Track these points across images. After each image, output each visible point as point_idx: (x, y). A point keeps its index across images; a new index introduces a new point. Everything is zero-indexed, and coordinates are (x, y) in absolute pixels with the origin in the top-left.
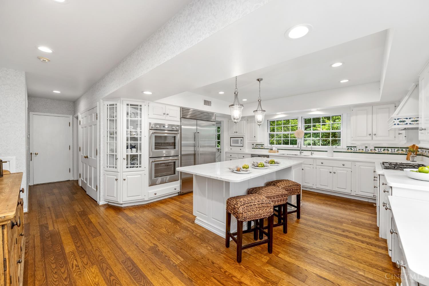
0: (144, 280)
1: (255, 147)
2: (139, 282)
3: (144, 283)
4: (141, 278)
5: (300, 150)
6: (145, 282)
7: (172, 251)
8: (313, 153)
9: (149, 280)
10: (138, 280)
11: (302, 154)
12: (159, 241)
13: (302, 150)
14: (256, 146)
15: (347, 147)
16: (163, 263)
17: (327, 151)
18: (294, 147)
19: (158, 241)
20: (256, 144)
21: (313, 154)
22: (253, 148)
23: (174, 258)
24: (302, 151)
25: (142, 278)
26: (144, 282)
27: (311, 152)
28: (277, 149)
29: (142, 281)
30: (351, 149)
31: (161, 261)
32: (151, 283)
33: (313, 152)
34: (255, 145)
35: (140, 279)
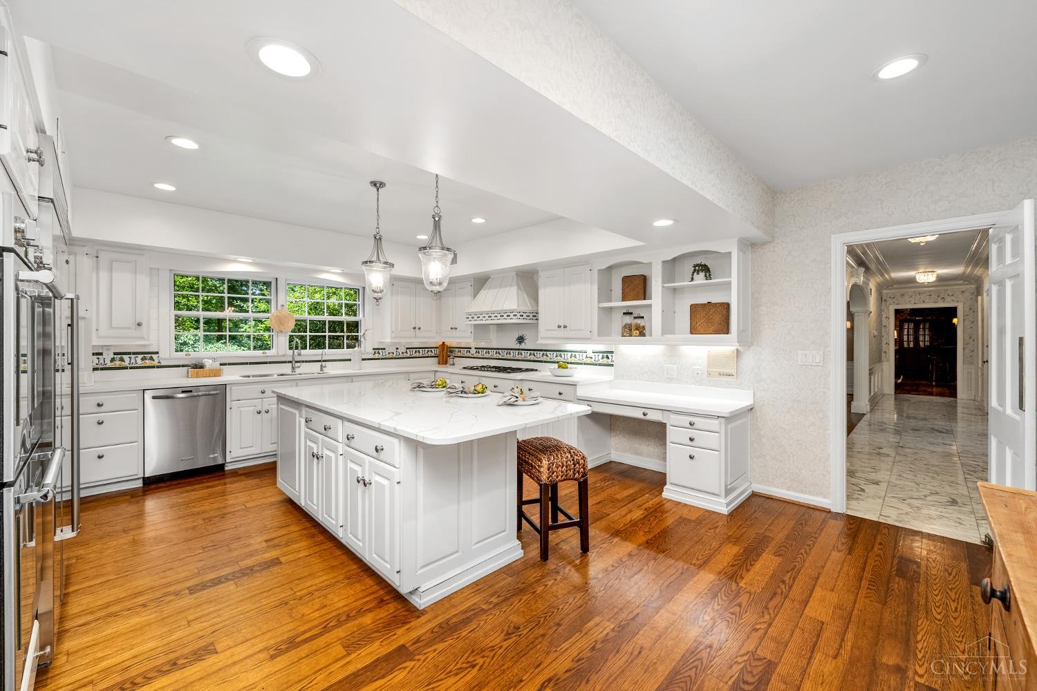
0: (681, 672)
1: (109, 364)
2: (691, 680)
3: (690, 669)
4: (680, 678)
5: (290, 362)
6: (688, 668)
7: (571, 640)
8: (325, 367)
9: (678, 663)
10: (689, 683)
11: (298, 371)
12: (521, 681)
13: (296, 362)
14: (113, 360)
15: (374, 349)
16: (618, 650)
17: (350, 360)
18: (267, 356)
19: (522, 684)
20: (115, 354)
21: (324, 369)
22: (95, 369)
23: (599, 632)
24: (297, 365)
25: (678, 677)
26: (687, 671)
27: (320, 363)
28: (218, 363)
29: (686, 675)
30: (379, 354)
31: (612, 655)
32: (682, 656)
33: (324, 363)
34: (108, 356)
35: (683, 680)
